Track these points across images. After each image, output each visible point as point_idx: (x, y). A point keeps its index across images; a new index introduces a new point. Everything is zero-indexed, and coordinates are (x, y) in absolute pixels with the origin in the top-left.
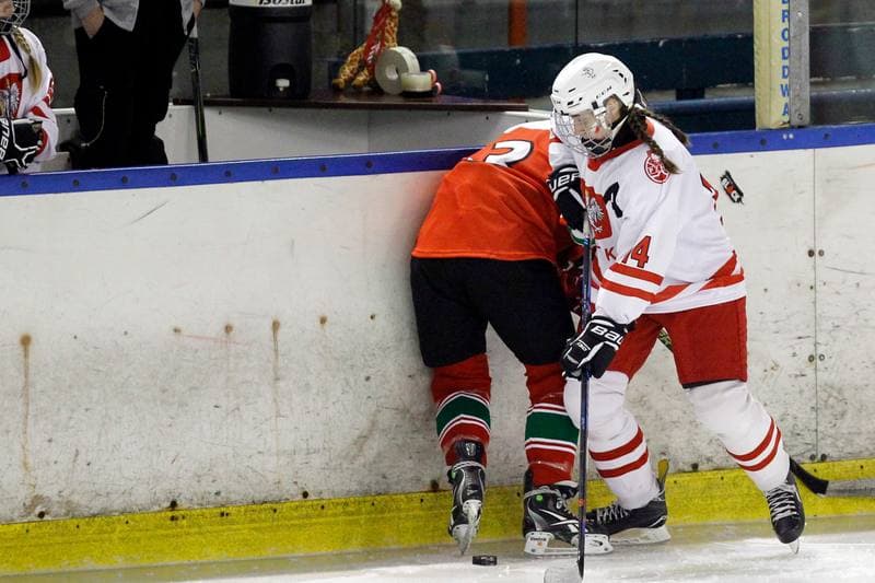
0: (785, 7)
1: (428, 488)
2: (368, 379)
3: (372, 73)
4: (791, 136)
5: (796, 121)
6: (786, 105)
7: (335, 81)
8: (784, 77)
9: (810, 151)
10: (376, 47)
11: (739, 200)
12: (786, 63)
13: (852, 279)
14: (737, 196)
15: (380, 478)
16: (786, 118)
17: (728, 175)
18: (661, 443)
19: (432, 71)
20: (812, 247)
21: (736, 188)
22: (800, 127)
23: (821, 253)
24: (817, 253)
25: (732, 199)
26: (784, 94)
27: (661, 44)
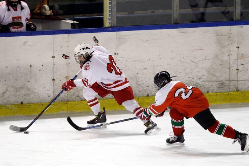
0: (110, 1)
1: (20, 103)
2: (5, 80)
3: (40, 10)
4: (111, 29)
5: (113, 26)
6: (110, 22)
7: (34, 12)
8: (109, 16)
9: (115, 32)
10: (41, 5)
11: (97, 43)
12: (110, 13)
13: (125, 59)
14: (97, 42)
15: (8, 101)
16: (110, 25)
17: (95, 37)
18: (77, 94)
19: (51, 11)
20: (115, 53)
21: (97, 40)
22: (114, 27)
23: (118, 54)
24: (117, 54)
25: (96, 42)
26: (109, 20)
27: (123, 2)
